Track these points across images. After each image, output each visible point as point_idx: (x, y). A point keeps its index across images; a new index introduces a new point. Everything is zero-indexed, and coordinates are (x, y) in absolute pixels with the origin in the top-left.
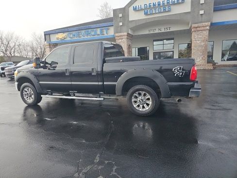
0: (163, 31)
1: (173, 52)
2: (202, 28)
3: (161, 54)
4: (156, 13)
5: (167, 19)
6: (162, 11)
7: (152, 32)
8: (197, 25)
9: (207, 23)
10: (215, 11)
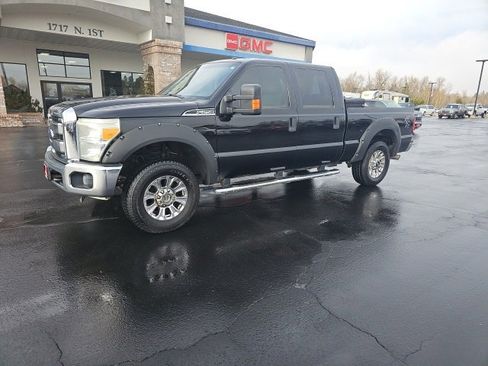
0: (86, 35)
1: (90, 85)
2: (172, 51)
3: (63, 87)
5: (107, 11)
7: (58, 31)
8: (163, 42)
9: (179, 44)
10: (186, 24)
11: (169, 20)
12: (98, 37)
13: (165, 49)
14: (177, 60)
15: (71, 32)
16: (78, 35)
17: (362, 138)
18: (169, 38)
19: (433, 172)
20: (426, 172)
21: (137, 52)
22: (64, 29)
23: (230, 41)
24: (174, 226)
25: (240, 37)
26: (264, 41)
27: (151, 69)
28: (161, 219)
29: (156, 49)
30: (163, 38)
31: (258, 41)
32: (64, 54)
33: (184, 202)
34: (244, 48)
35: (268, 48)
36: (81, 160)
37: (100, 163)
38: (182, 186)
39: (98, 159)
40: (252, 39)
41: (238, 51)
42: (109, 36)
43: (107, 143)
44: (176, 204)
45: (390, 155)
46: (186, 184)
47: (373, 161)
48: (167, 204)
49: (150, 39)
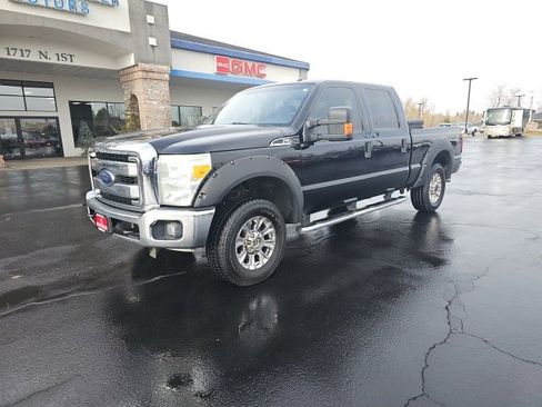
0: (53, 60)
1: (57, 118)
2: (156, 76)
3: (23, 122)
4: (47, 8)
6: (66, 7)
7: (18, 57)
8: (147, 67)
9: (165, 68)
10: (172, 47)
11: (152, 41)
12: (68, 63)
13: (151, 75)
14: (165, 87)
15: (34, 57)
16: (44, 60)
17: (424, 162)
18: (154, 62)
19: (477, 193)
20: (470, 193)
21: (115, 79)
22: (25, 54)
23: (221, 65)
24: (264, 275)
25: (231, 60)
26: (257, 64)
27: (134, 97)
28: (252, 268)
29: (141, 74)
30: (148, 63)
31: (250, 64)
32: (23, 84)
33: (272, 246)
34: (236, 72)
35: (261, 72)
36: (162, 206)
37: (191, 207)
38: (270, 227)
39: (189, 203)
40: (244, 62)
41: (230, 75)
42: (81, 61)
43: (199, 182)
44: (264, 249)
45: (445, 177)
46: (275, 225)
47: (433, 185)
48: (256, 250)
49: (133, 63)
